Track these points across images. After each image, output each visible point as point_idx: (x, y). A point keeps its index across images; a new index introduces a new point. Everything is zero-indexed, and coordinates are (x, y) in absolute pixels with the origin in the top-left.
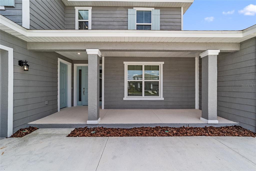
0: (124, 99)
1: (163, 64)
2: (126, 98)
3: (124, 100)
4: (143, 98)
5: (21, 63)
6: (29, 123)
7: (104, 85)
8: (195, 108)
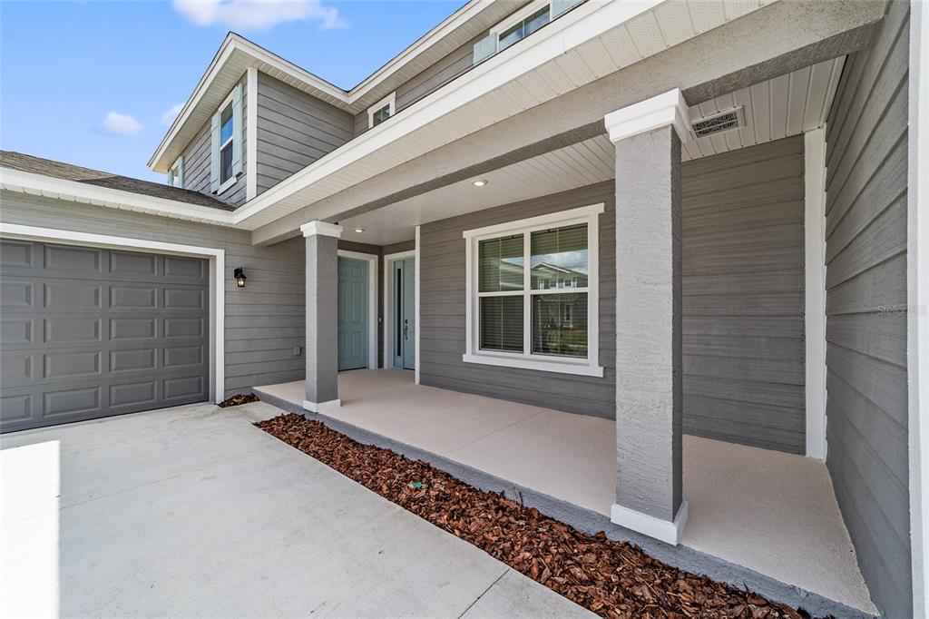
0: (467, 358)
1: (600, 215)
2: (474, 355)
3: (464, 360)
4: (526, 360)
5: (239, 273)
6: (255, 388)
7: (421, 311)
8: (804, 454)
